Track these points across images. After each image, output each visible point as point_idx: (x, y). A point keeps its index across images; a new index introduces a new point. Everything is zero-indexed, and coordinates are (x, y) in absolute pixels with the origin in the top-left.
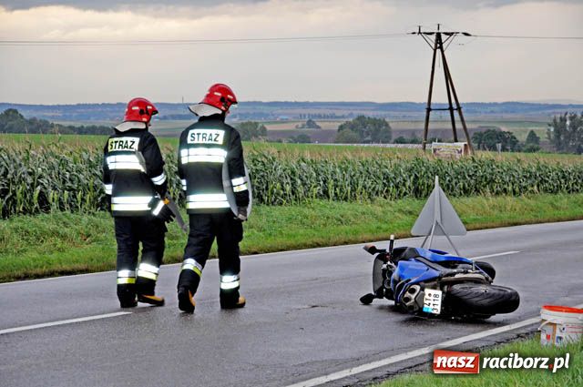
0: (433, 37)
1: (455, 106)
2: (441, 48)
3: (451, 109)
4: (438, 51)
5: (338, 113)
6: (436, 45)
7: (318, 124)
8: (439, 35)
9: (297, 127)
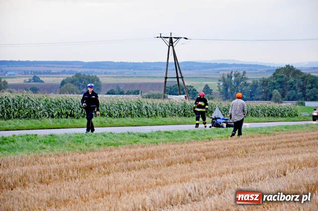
0: (168, 40)
1: (179, 76)
2: (172, 45)
3: (177, 77)
4: (171, 47)
5: (54, 70)
6: (170, 44)
7: (41, 79)
8: (171, 39)
9: (25, 81)
